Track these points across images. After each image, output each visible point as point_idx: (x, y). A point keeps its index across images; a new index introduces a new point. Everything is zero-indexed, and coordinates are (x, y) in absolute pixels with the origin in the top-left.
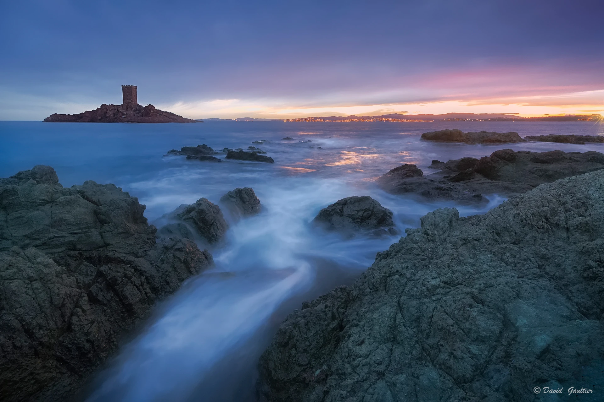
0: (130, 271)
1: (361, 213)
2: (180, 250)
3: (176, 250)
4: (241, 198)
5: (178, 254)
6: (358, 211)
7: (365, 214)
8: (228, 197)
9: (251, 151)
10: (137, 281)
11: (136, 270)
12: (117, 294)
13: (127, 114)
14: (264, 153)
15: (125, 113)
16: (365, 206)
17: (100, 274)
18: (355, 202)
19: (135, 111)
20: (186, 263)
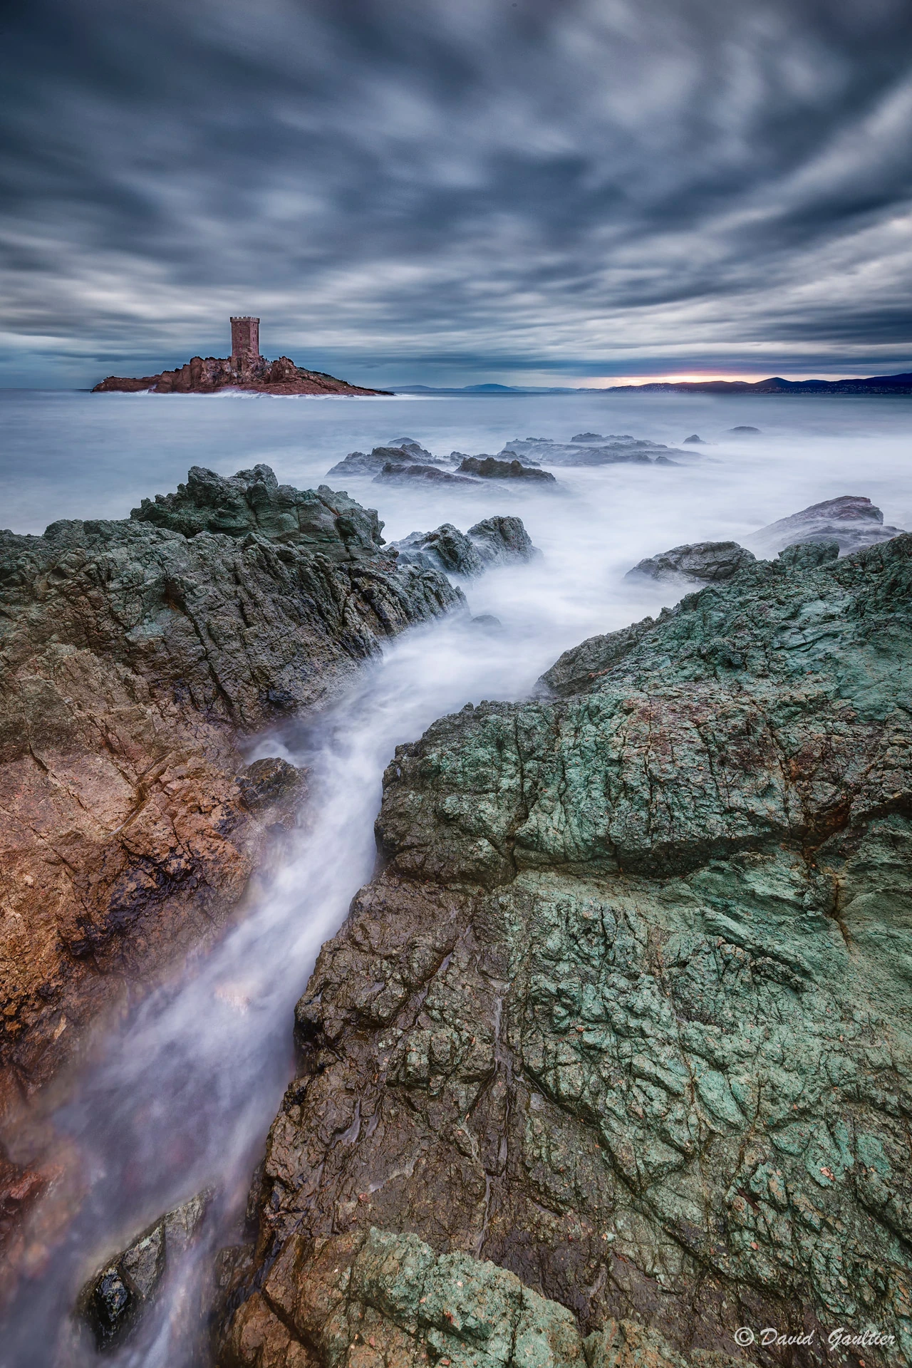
0: (384, 589)
1: (714, 568)
2: (430, 579)
3: (425, 579)
4: (502, 531)
5: (429, 584)
6: (709, 565)
7: (721, 569)
8: (481, 530)
9: (508, 460)
10: (392, 600)
11: (389, 589)
12: (373, 606)
13: (238, 377)
14: (534, 464)
15: (235, 375)
16: (723, 557)
17: (355, 585)
18: (705, 551)
19: (253, 371)
20: (438, 596)
